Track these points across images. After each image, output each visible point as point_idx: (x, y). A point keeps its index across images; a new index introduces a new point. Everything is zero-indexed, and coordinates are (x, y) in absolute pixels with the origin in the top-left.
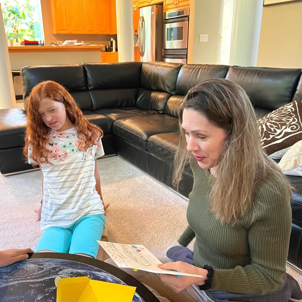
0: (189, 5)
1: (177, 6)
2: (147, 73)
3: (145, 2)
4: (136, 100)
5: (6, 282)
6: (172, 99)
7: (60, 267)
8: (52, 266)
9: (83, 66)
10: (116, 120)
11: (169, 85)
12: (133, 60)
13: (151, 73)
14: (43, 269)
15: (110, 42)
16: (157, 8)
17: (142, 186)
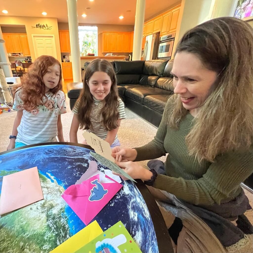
0: (176, 31)
1: (168, 32)
2: (147, 66)
3: (150, 33)
4: (139, 80)
5: (55, 155)
6: (161, 79)
7: (85, 152)
8: (80, 151)
9: (114, 62)
10: (127, 89)
11: (160, 71)
12: (140, 60)
13: (150, 66)
14: (75, 152)
15: (128, 57)
16: (156, 35)
17: (138, 123)
